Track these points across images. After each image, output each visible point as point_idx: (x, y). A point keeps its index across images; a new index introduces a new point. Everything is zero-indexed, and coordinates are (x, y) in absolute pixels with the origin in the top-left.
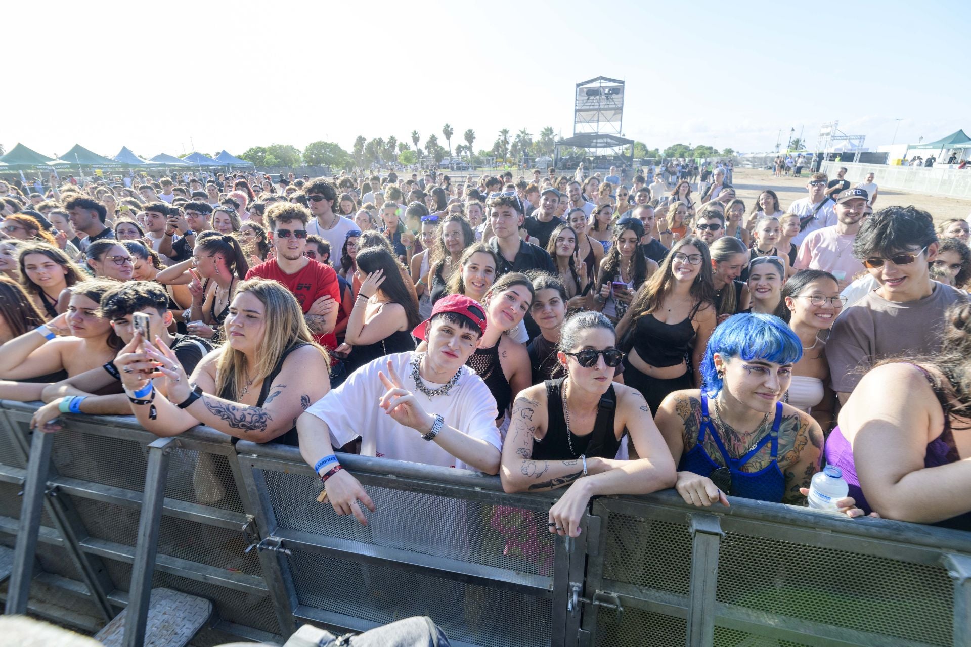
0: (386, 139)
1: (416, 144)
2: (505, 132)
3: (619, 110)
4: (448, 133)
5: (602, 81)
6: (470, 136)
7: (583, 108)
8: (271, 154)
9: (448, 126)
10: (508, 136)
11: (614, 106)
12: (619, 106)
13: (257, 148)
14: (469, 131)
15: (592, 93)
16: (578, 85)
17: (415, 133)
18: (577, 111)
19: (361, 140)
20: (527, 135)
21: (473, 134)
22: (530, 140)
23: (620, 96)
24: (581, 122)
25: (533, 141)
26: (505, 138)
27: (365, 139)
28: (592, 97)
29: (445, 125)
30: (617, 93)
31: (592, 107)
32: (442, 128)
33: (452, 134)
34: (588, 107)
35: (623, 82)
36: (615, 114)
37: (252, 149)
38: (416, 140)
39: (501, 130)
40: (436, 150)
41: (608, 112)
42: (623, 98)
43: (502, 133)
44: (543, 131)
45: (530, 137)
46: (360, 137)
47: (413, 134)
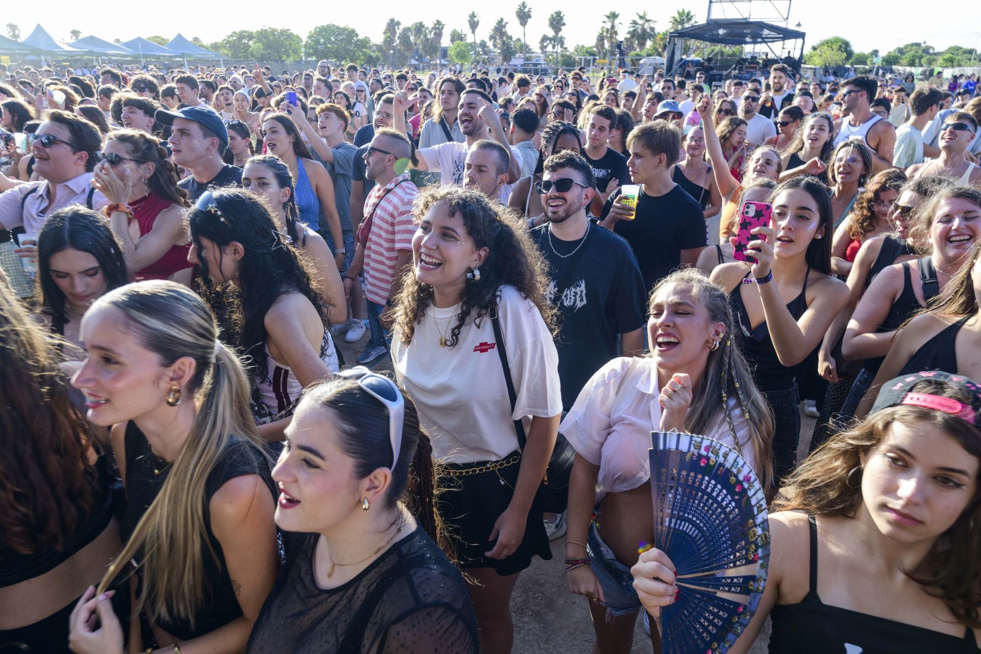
0: (429, 24)
1: (473, 32)
2: (613, 16)
4: (524, 16)
6: (557, 22)
8: (260, 41)
9: (524, 5)
10: (617, 21)
13: (242, 32)
14: (556, 13)
17: (473, 16)
19: (392, 25)
20: (648, 21)
21: (562, 18)
22: (652, 29)
25: (657, 30)
26: (613, 27)
27: (398, 23)
29: (520, 3)
32: (516, 8)
33: (529, 16)
37: (234, 33)
38: (474, 25)
39: (608, 14)
40: (504, 43)
43: (608, 17)
44: (677, 16)
45: (653, 25)
46: (392, 20)
47: (470, 17)
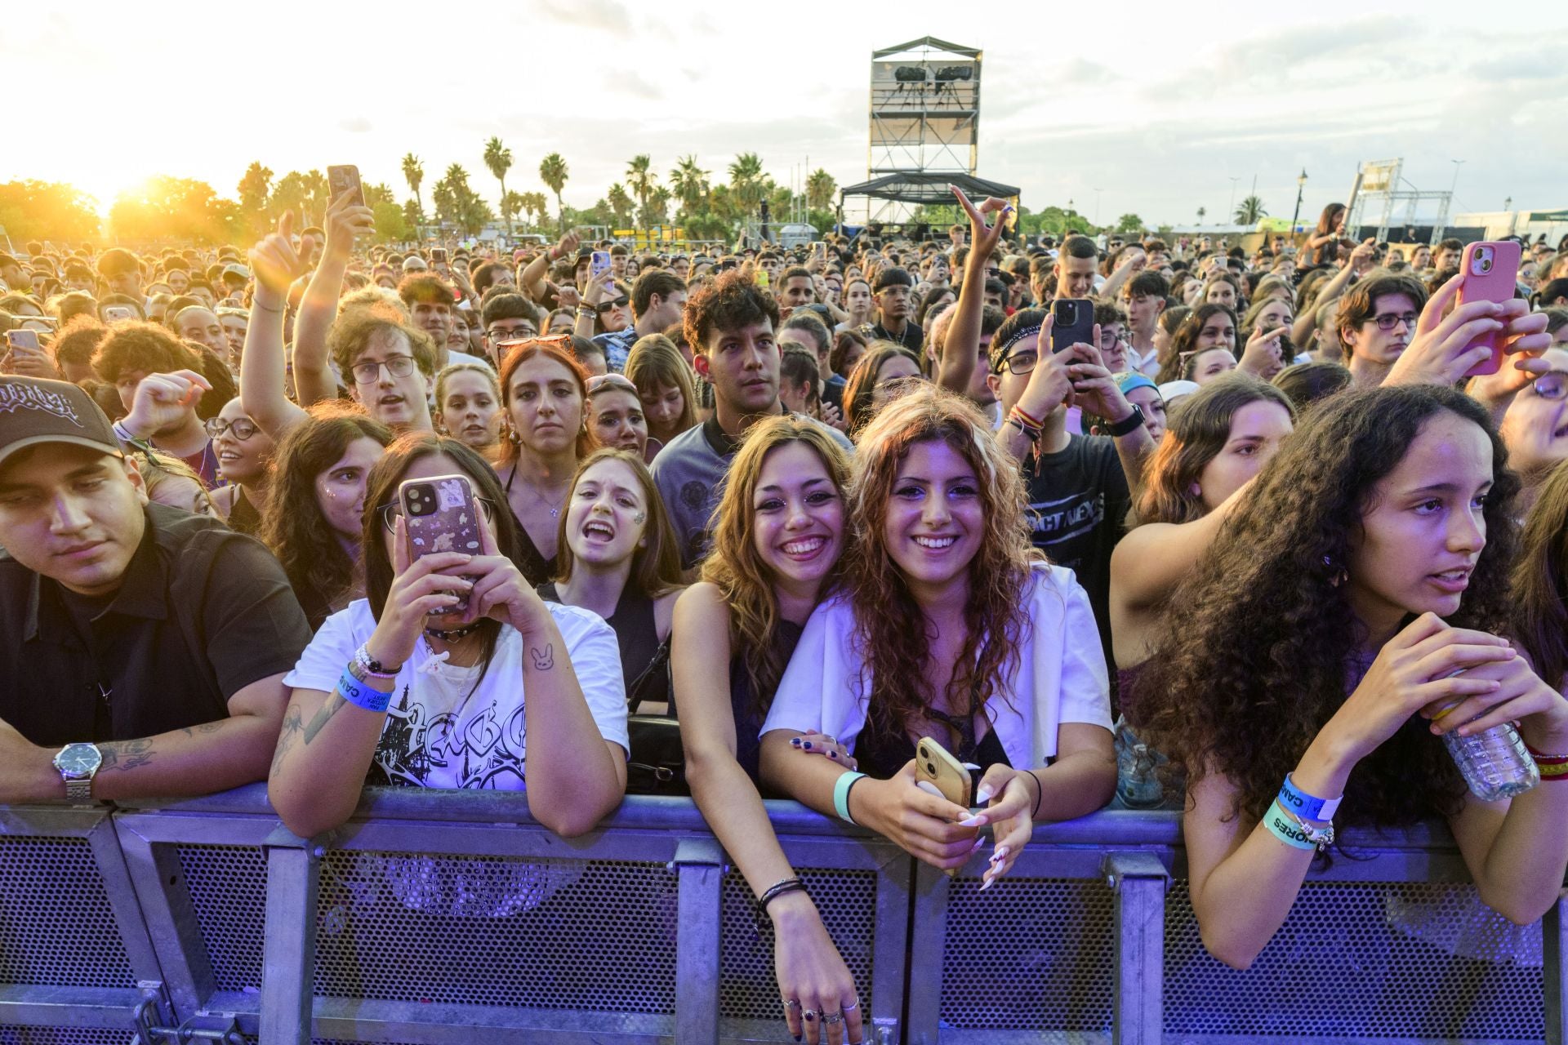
1: (415, 188)
2: (641, 163)
3: (967, 119)
4: (498, 161)
5: (931, 48)
6: (554, 172)
7: (886, 109)
9: (495, 145)
10: (648, 172)
11: (956, 109)
12: (968, 108)
14: (551, 158)
15: (909, 75)
16: (877, 55)
17: (410, 162)
18: (873, 116)
19: (257, 177)
20: (696, 171)
21: (561, 166)
22: (706, 184)
23: (970, 83)
24: (884, 143)
25: (714, 187)
27: (269, 173)
28: (908, 85)
29: (489, 142)
30: (966, 78)
31: (906, 109)
32: (484, 149)
33: (508, 164)
34: (897, 109)
35: (975, 53)
36: (957, 127)
38: (412, 176)
39: (633, 160)
41: (942, 120)
42: (976, 89)
43: (635, 165)
44: (739, 163)
45: (705, 178)
46: (256, 167)
47: (406, 163)
